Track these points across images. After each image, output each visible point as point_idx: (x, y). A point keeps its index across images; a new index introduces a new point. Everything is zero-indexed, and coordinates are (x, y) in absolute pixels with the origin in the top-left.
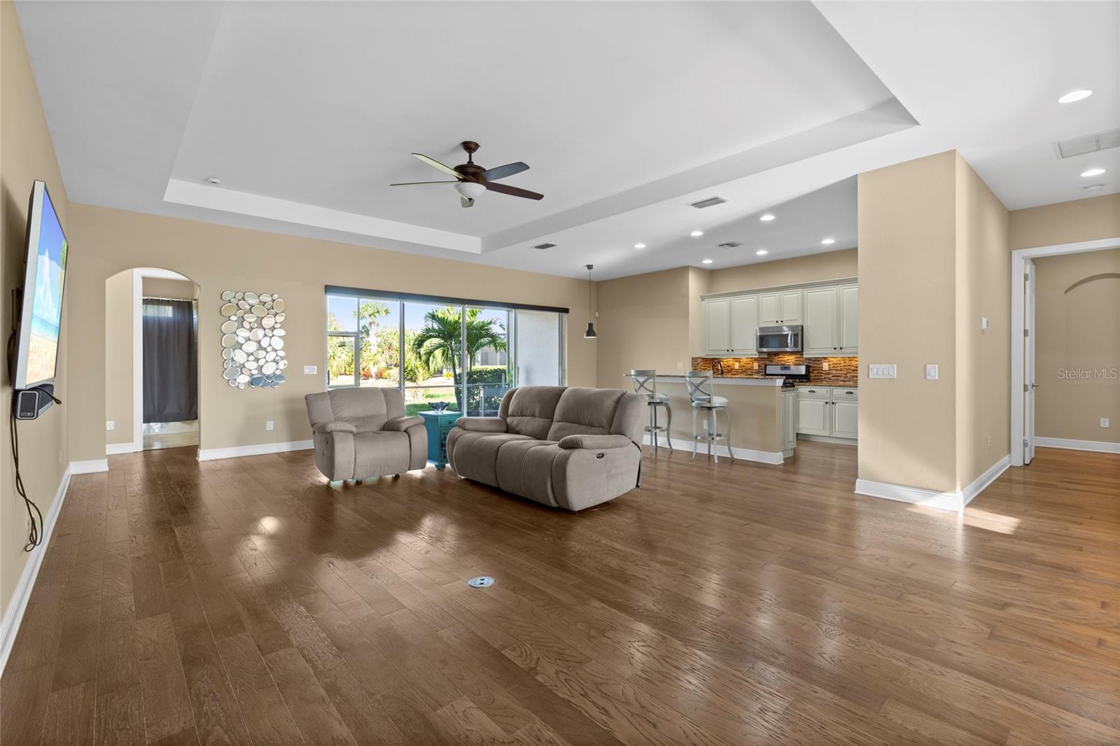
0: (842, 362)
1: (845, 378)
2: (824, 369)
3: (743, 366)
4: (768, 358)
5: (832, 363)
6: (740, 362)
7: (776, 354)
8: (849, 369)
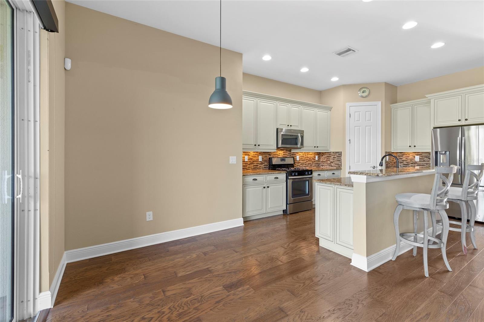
2: (297, 160)
3: (252, 159)
5: (300, 156)
6: (249, 155)
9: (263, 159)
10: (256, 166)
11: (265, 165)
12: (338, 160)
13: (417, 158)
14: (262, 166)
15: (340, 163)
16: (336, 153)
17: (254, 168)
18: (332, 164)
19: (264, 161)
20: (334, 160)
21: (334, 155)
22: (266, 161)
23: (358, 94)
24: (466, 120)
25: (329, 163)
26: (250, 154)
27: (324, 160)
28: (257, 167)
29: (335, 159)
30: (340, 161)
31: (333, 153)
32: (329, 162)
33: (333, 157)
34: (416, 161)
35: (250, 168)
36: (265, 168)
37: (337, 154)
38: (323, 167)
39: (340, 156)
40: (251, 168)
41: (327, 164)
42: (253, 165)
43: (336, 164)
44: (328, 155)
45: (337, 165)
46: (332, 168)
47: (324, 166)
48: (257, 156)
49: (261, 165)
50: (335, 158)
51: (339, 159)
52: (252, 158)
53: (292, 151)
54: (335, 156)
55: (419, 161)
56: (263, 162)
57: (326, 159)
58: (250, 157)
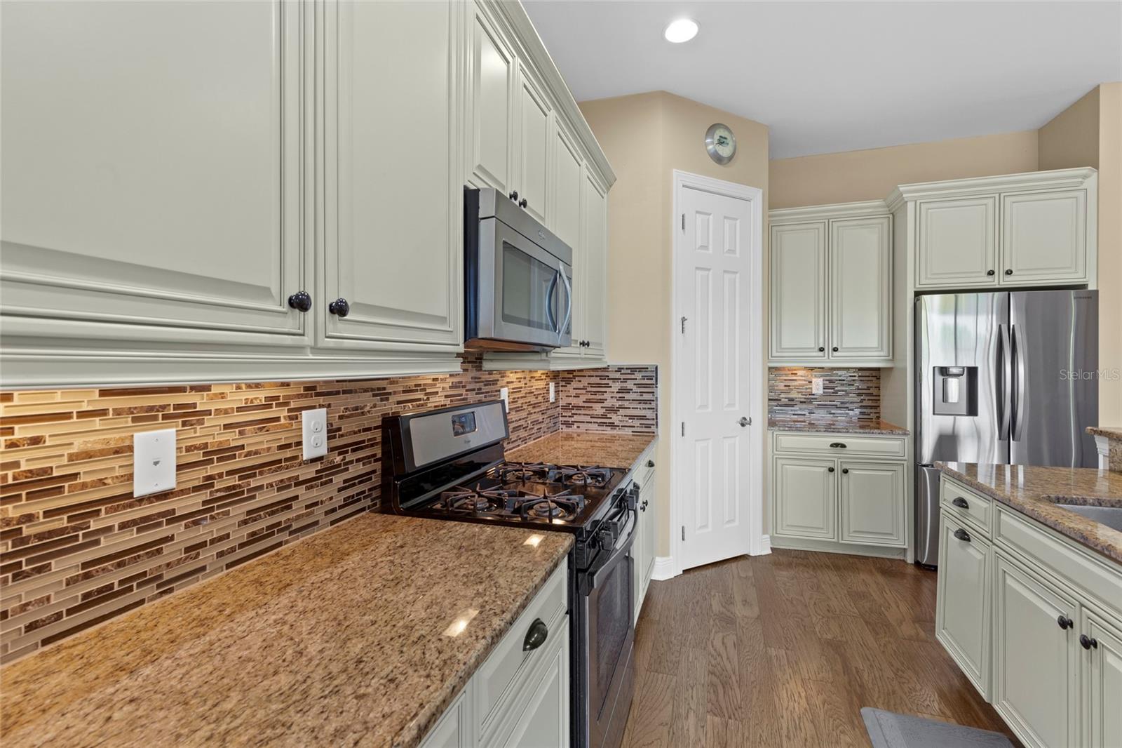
5: (511, 387)
9: (332, 432)
10: (272, 509)
11: (349, 484)
12: (640, 401)
13: (818, 386)
14: (330, 493)
15: (649, 414)
16: (633, 370)
17: (254, 538)
18: (615, 418)
19: (342, 450)
20: (622, 399)
21: (625, 380)
22: (357, 447)
23: (706, 145)
24: (1009, 273)
25: (600, 411)
26: (201, 402)
27: (574, 401)
28: (282, 517)
29: (627, 396)
30: (651, 403)
31: (620, 369)
32: (598, 409)
33: (616, 386)
34: (813, 393)
35: (208, 555)
36: (348, 502)
37: (638, 375)
38: (570, 430)
39: (653, 382)
40: (224, 546)
41: (588, 419)
42: (238, 511)
43: (632, 417)
44: (597, 380)
45: (637, 423)
46: (615, 432)
47: (575, 426)
48: (283, 413)
49: (315, 494)
50: (628, 391)
51: (646, 397)
52: (232, 438)
53: (487, 365)
54: (630, 385)
55: (822, 393)
56: (338, 459)
57: (583, 398)
58: (211, 432)
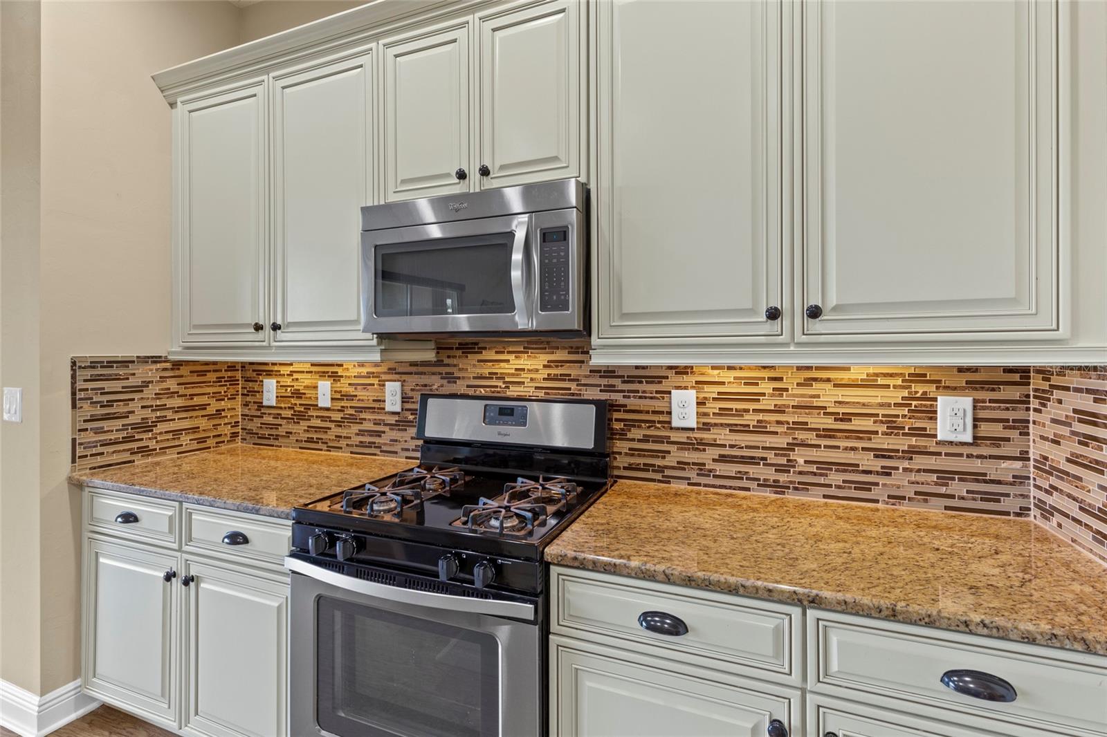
0: (766, 387)
1: (781, 469)
3: (350, 397)
4: (439, 363)
6: (335, 377)
7: (469, 344)
8: (802, 426)
10: (371, 433)
17: (363, 445)
26: (340, 371)
28: (377, 440)
35: (343, 443)
40: (349, 442)
42: (355, 428)
48: (376, 382)
49: (395, 435)
52: (352, 390)
56: (408, 417)
58: (344, 386)
